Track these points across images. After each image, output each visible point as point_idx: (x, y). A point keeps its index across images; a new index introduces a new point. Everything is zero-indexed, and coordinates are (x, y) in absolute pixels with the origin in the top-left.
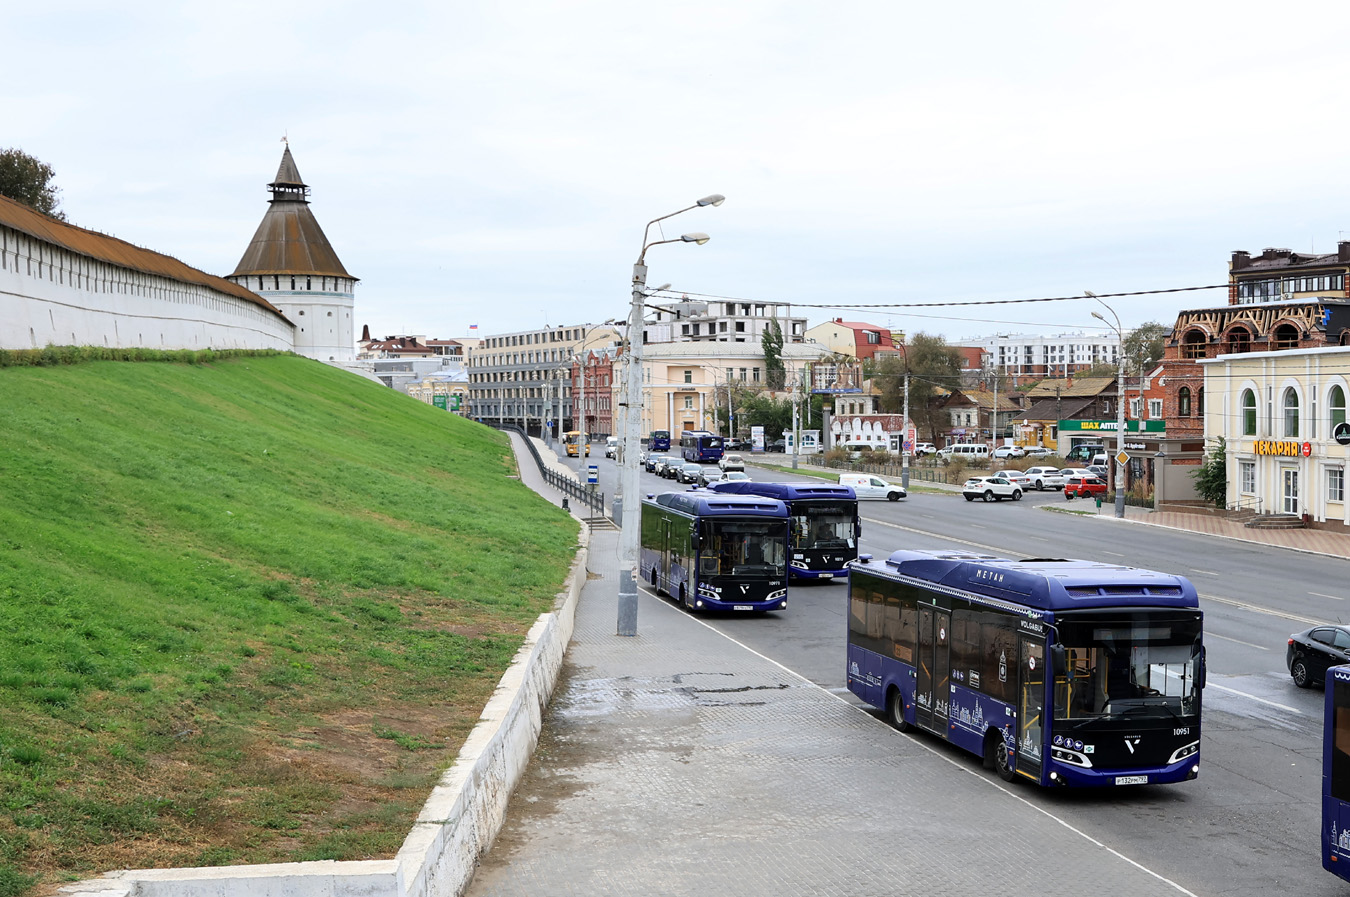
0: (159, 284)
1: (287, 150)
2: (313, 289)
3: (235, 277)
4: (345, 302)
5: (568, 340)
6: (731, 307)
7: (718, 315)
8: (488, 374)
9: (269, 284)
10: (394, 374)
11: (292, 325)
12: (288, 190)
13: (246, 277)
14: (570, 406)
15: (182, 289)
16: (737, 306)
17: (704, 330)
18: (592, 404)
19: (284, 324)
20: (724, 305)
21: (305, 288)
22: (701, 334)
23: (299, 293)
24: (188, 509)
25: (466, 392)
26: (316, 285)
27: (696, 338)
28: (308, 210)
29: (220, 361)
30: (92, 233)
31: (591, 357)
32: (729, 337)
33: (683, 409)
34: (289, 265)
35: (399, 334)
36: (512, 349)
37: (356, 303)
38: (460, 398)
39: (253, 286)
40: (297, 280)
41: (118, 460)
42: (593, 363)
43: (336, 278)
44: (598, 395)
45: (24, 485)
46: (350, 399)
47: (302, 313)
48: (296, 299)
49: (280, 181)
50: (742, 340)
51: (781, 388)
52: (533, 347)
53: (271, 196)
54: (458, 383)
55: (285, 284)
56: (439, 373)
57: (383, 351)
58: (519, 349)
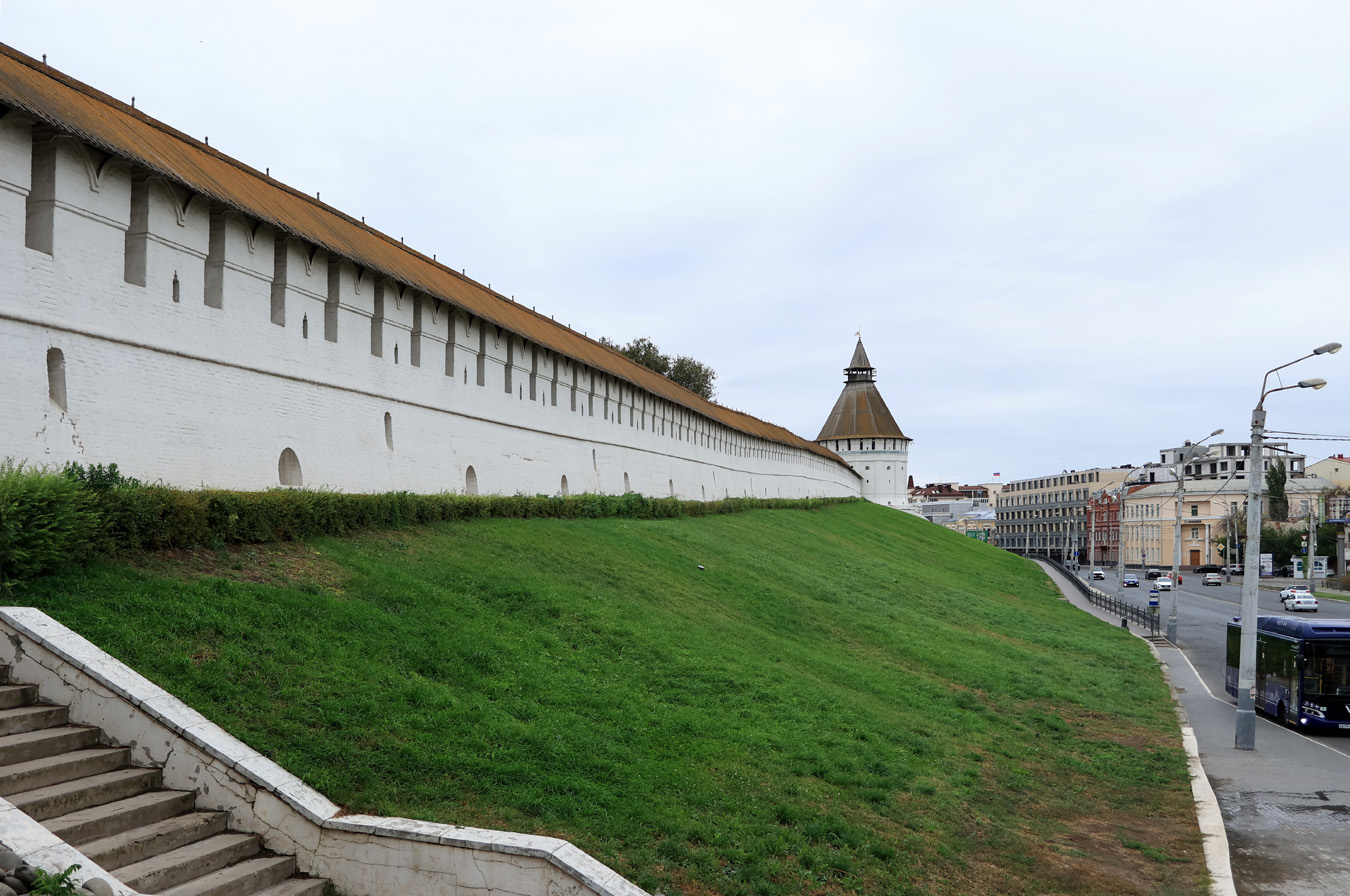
0: (780, 450)
1: (860, 342)
2: (876, 449)
3: (817, 442)
4: (901, 458)
5: (1083, 482)
6: (1231, 449)
7: (1219, 456)
8: (1013, 513)
9: (843, 446)
10: (934, 515)
11: (859, 477)
12: (859, 373)
13: (826, 441)
14: (1085, 538)
15: (792, 452)
16: (1237, 448)
17: (1206, 470)
18: (1105, 535)
19: (855, 477)
20: (1225, 448)
21: (870, 449)
22: (1203, 473)
23: (866, 453)
24: (871, 628)
25: (993, 527)
26: (879, 446)
27: (1198, 477)
28: (874, 387)
29: (823, 507)
30: (737, 413)
31: (1105, 496)
32: (1229, 476)
33: (1190, 538)
34: (859, 430)
35: (937, 481)
36: (1034, 492)
37: (910, 457)
38: (988, 533)
39: (832, 447)
40: (864, 442)
41: (809, 588)
42: (1106, 501)
43: (895, 439)
44: (1111, 528)
45: (759, 608)
46: (917, 535)
47: (867, 468)
48: (864, 457)
49: (854, 366)
50: (1242, 477)
51: (1284, 518)
52: (1053, 489)
53: (846, 378)
54: (988, 521)
55: (855, 446)
56: (971, 513)
57: (925, 496)
58: (1039, 491)
